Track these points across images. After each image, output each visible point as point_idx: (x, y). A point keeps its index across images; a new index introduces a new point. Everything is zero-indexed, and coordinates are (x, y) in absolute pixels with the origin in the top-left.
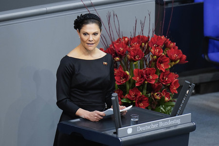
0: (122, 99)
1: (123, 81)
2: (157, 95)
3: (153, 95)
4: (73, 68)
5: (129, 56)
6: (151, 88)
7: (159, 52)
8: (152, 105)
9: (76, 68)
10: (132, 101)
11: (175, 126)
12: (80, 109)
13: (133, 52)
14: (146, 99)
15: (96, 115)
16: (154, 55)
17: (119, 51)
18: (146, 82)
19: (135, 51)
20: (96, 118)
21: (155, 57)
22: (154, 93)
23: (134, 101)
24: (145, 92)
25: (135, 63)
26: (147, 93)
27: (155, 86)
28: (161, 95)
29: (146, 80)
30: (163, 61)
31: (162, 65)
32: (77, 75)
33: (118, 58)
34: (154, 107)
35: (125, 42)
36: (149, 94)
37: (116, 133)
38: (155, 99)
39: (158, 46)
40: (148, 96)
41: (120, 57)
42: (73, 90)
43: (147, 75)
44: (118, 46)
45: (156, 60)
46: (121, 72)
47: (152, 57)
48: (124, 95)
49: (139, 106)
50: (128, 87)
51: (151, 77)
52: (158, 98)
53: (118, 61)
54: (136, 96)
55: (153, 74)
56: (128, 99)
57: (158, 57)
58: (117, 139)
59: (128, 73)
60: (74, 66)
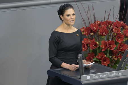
0: (93, 58)
1: (94, 47)
2: (115, 57)
3: (113, 57)
4: (59, 38)
5: (99, 33)
6: (112, 53)
7: (118, 31)
8: (112, 63)
9: (62, 38)
10: (100, 60)
11: (118, 77)
12: (64, 63)
13: (102, 30)
14: (108, 59)
15: (74, 67)
16: (115, 33)
17: (94, 30)
18: (108, 49)
19: (103, 30)
20: (74, 69)
21: (115, 34)
22: (113, 56)
23: (101, 60)
24: (108, 55)
25: (103, 37)
26: (109, 56)
27: (114, 51)
28: (117, 57)
29: (108, 48)
30: (120, 37)
31: (119, 39)
32: (62, 42)
33: (92, 34)
34: (113, 65)
35: (98, 24)
36: (111, 56)
37: (80, 78)
38: (114, 60)
39: (118, 27)
40: (110, 57)
41: (94, 33)
42: (59, 51)
43: (109, 45)
44: (94, 26)
45: (116, 36)
46: (94, 42)
47: (114, 34)
48: (95, 56)
49: (104, 63)
50: (98, 51)
51: (112, 46)
52: (116, 59)
53: (93, 35)
54: (102, 57)
55: (113, 44)
56: (97, 58)
57: (117, 34)
58: (80, 82)
59: (98, 43)
60: (60, 37)
